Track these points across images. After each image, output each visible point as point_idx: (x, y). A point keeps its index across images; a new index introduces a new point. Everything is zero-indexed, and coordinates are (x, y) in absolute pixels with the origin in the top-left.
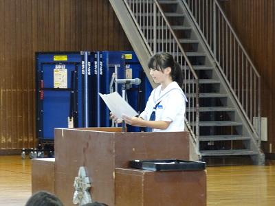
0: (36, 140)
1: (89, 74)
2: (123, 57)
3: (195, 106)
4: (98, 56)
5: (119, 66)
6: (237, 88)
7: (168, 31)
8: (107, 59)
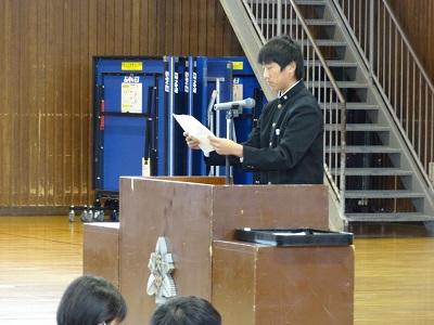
0: (91, 192)
1: (176, 91)
2: (228, 66)
3: (339, 144)
4: (190, 64)
5: (223, 79)
6: (404, 117)
7: (300, 27)
8: (205, 69)
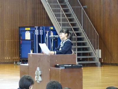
0: (19, 58)
1: (38, 34)
2: (50, 28)
3: (76, 46)
4: (41, 28)
5: (48, 31)
6: (90, 39)
7: (66, 19)
8: (44, 29)
